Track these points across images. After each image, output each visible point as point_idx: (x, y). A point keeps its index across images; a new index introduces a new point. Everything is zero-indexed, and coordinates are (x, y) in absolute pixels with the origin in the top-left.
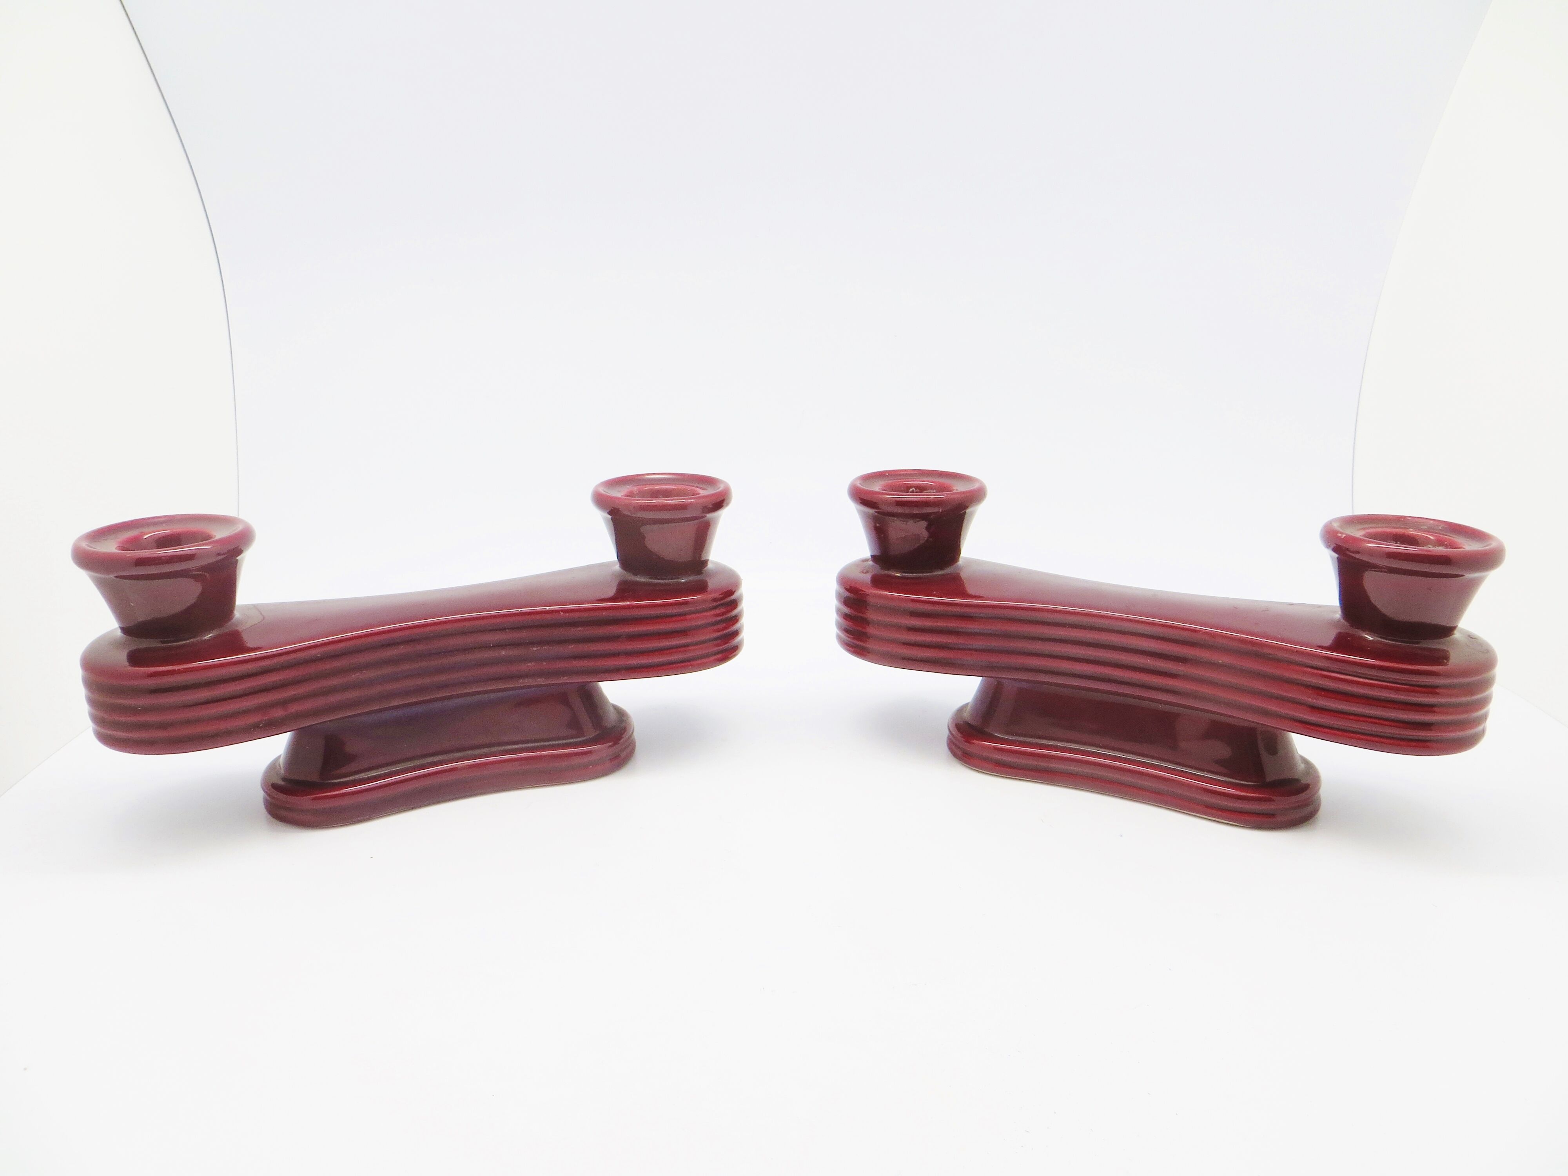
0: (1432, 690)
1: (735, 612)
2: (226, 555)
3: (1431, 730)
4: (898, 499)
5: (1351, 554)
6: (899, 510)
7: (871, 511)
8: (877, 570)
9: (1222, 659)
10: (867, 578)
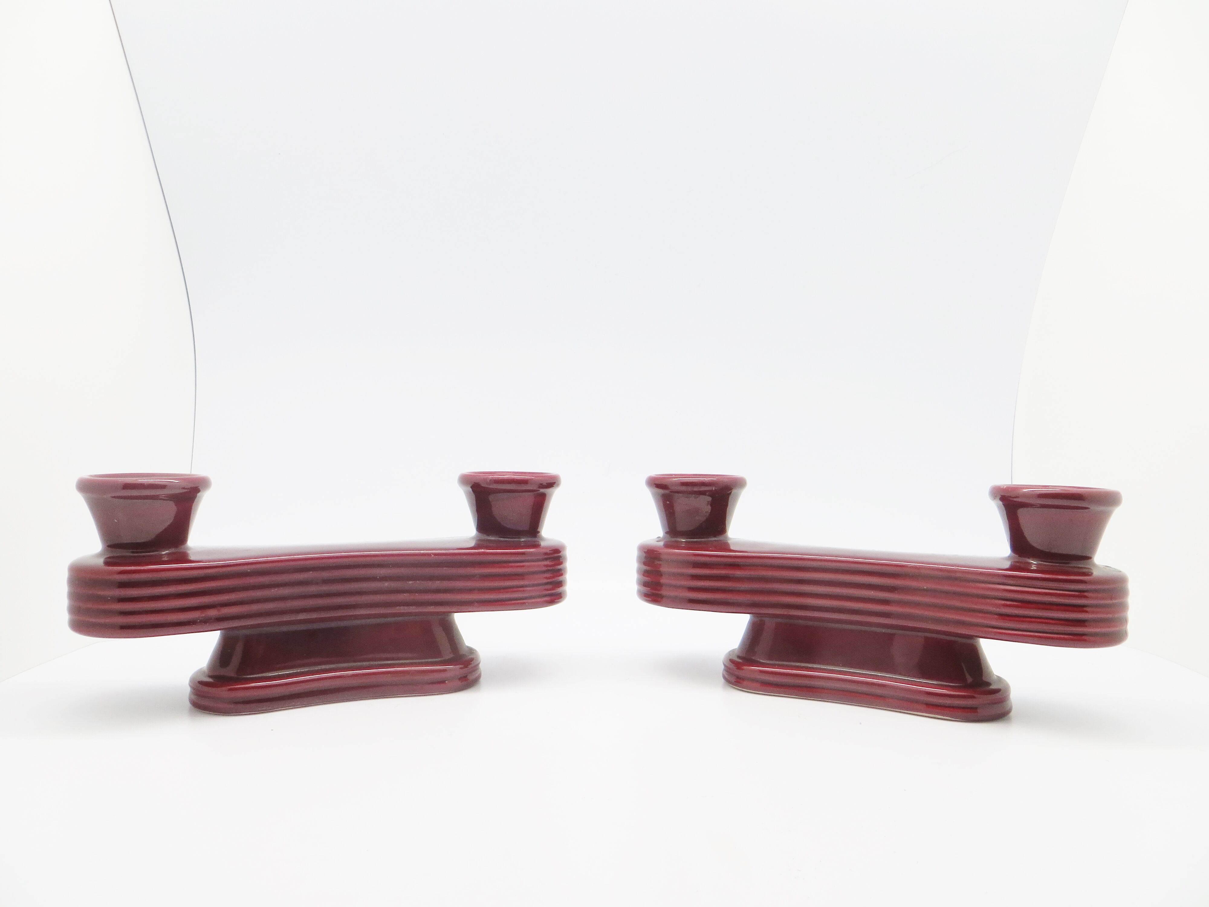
0: (1082, 594)
1: (561, 578)
2: (189, 490)
3: (1086, 626)
4: (683, 481)
5: (1012, 499)
6: (684, 488)
7: (661, 491)
8: (669, 538)
9: (925, 585)
10: (661, 544)
